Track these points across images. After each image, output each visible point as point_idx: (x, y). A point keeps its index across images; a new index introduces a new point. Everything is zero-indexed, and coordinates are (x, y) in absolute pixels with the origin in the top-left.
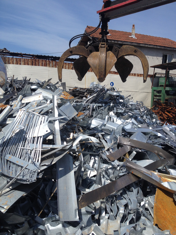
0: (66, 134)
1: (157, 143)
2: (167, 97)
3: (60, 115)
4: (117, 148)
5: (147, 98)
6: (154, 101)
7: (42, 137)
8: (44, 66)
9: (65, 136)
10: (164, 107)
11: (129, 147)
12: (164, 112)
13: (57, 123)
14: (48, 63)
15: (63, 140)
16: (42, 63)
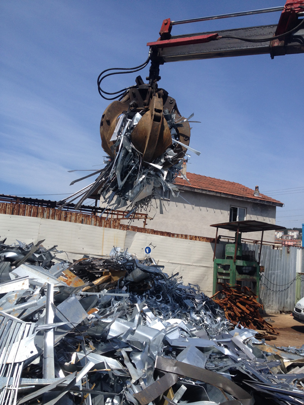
0: (63, 355)
1: (222, 368)
2: (239, 277)
3: (56, 320)
4: (153, 378)
5: (206, 277)
6: (217, 283)
7: (22, 363)
8: (33, 216)
9: (62, 359)
10: (235, 295)
11: (174, 377)
12: (235, 304)
13: (50, 335)
14: (40, 211)
15: (58, 365)
16: (30, 212)
